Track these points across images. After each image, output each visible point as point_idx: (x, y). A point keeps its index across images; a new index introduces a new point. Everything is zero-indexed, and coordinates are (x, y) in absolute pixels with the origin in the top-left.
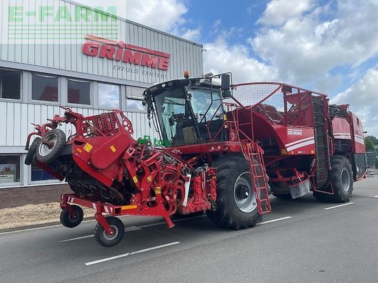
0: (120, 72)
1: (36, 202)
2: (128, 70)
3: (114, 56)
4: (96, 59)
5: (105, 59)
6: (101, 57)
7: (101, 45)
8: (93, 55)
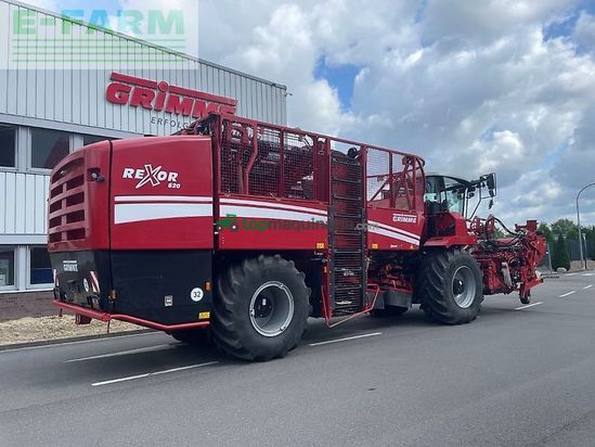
0: (161, 127)
1: (37, 315)
2: (173, 124)
3: (153, 104)
4: (125, 108)
5: (139, 109)
6: (134, 105)
7: (133, 88)
8: (121, 102)
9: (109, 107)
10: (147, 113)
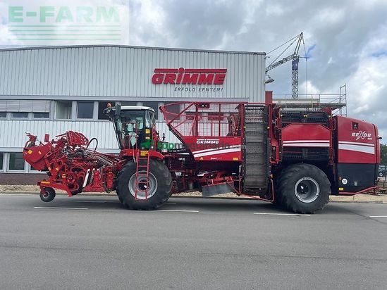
0: (180, 92)
2: (187, 89)
5: (169, 84)
6: (166, 83)
7: (165, 74)
8: (159, 83)
9: (154, 86)
10: (172, 86)
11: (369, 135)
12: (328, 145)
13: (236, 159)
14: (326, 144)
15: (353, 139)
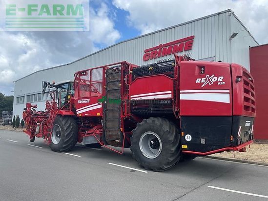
7: (151, 52)
10: (155, 60)
11: (221, 79)
12: (170, 96)
13: (98, 114)
14: (167, 95)
15: (199, 87)
